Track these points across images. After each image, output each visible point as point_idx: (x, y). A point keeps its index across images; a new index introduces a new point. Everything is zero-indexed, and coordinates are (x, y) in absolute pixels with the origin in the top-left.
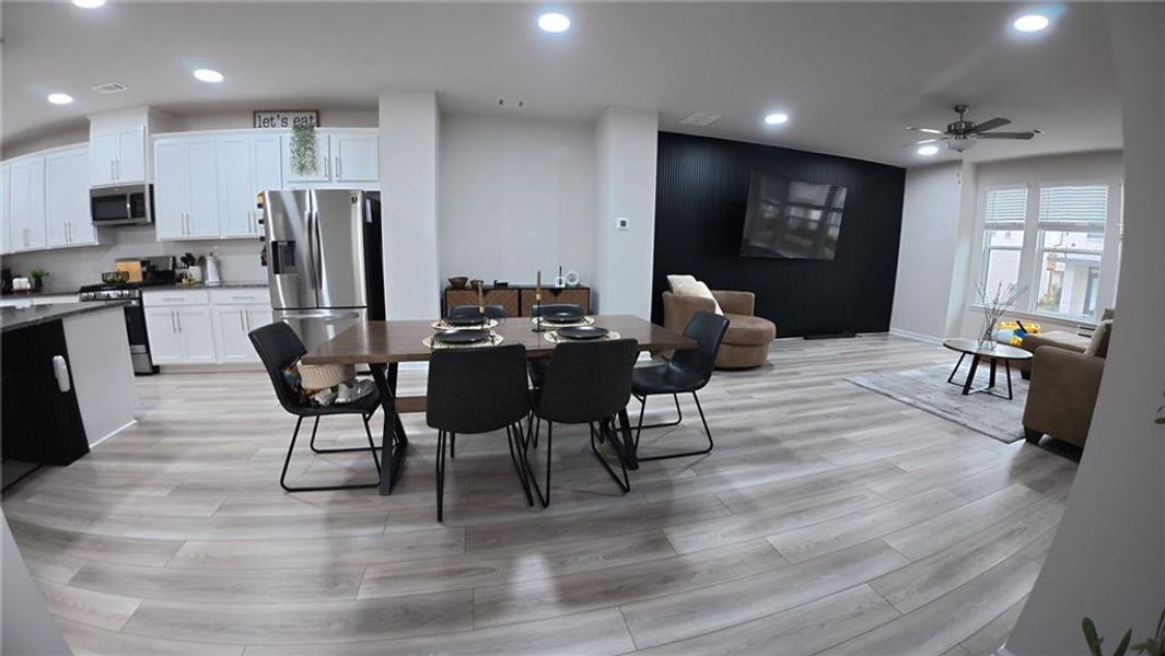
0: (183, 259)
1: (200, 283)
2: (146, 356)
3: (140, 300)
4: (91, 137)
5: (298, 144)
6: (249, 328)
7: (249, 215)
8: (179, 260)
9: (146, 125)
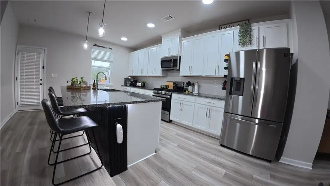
0: (187, 83)
2: (169, 116)
3: (171, 96)
4: (162, 42)
5: (242, 33)
6: (209, 117)
7: (216, 67)
8: (185, 83)
9: (180, 35)
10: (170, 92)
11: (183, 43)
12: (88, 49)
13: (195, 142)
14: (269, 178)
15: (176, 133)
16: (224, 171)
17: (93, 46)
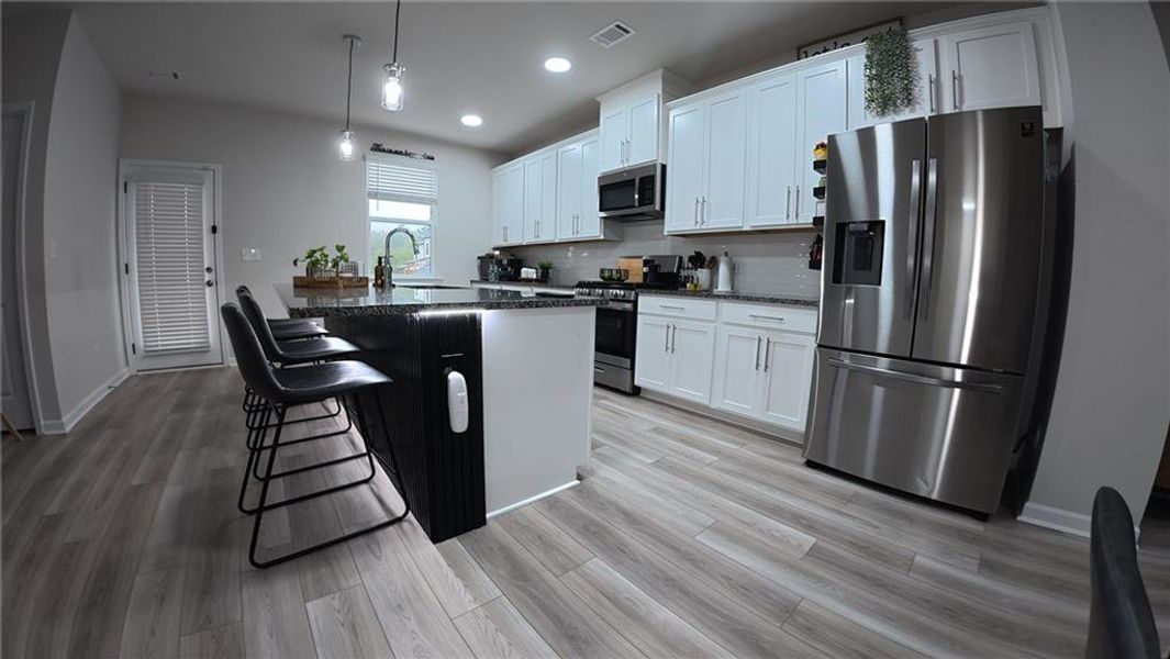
0: (691, 259)
1: (707, 291)
2: (629, 372)
3: (635, 303)
4: (601, 121)
5: (878, 65)
6: (766, 367)
7: (789, 192)
8: (686, 260)
9: (661, 92)
10: (633, 289)
11: (671, 119)
12: (354, 159)
13: (716, 451)
14: (976, 569)
15: (652, 427)
16: (809, 540)
17: (372, 149)
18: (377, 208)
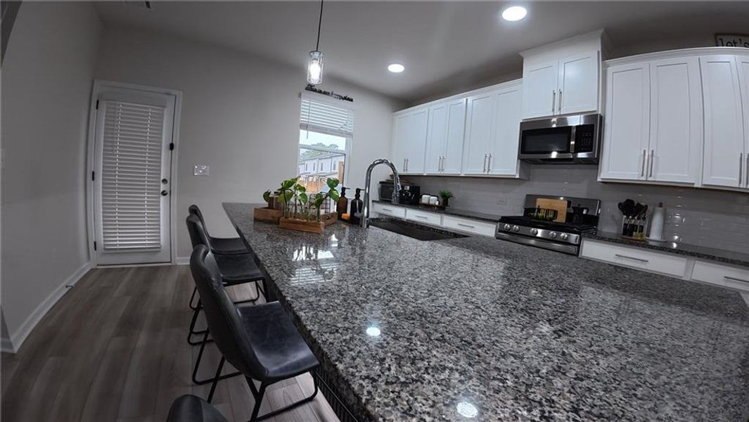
3: (579, 247)
4: (524, 74)
9: (600, 50)
11: (610, 75)
17: (306, 89)
18: (307, 138)
